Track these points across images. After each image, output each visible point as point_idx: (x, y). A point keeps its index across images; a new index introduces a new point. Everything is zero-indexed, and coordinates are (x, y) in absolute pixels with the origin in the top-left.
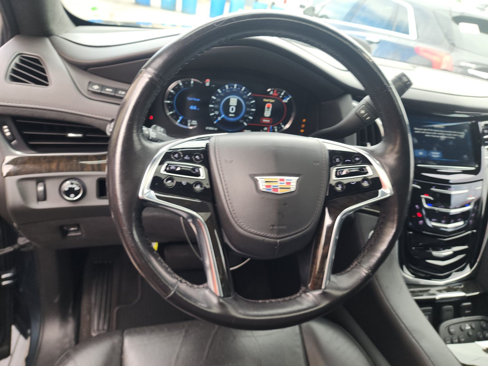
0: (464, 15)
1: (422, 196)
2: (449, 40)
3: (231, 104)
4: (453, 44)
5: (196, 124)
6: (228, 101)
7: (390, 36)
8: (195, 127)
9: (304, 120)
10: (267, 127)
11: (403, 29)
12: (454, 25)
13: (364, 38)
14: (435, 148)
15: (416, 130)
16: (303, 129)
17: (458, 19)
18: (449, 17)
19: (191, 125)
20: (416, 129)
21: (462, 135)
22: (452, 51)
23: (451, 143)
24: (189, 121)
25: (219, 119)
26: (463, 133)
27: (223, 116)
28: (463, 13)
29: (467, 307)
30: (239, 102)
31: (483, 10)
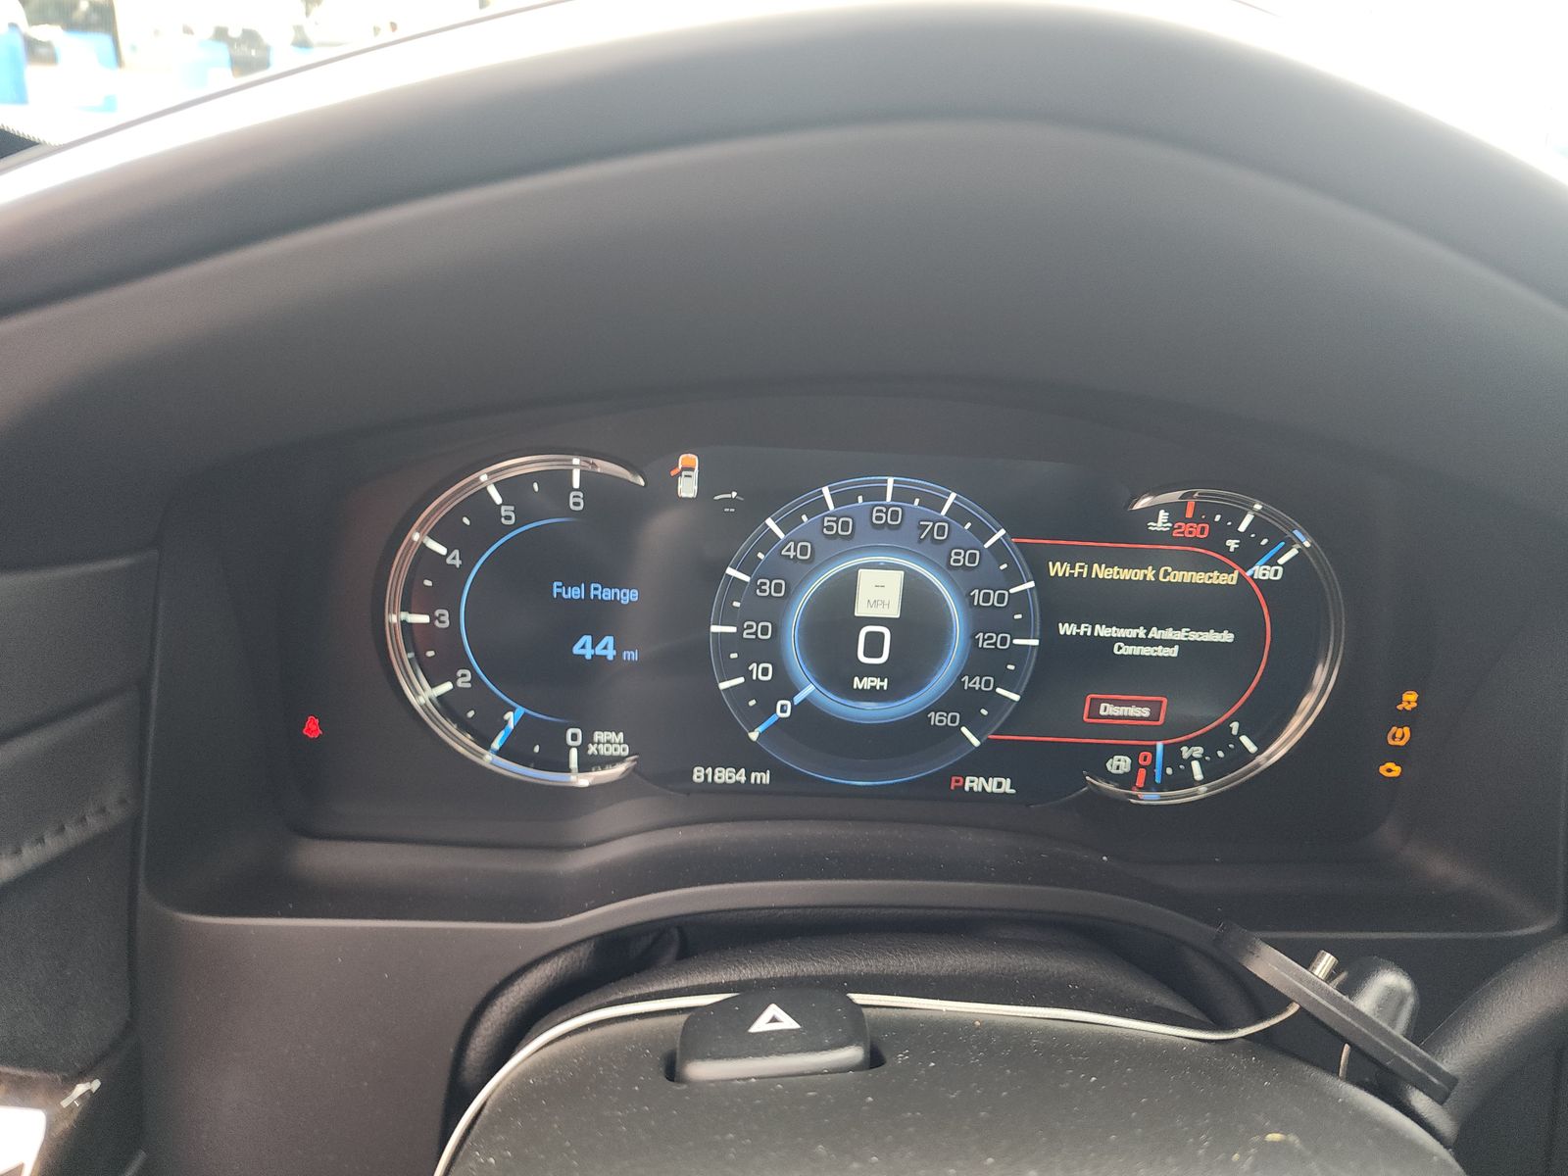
3: (861, 610)
5: (623, 750)
6: (846, 588)
8: (620, 769)
9: (1410, 699)
10: (1132, 752)
16: (1397, 755)
19: (586, 765)
24: (573, 735)
25: (783, 709)
27: (809, 690)
30: (914, 593)
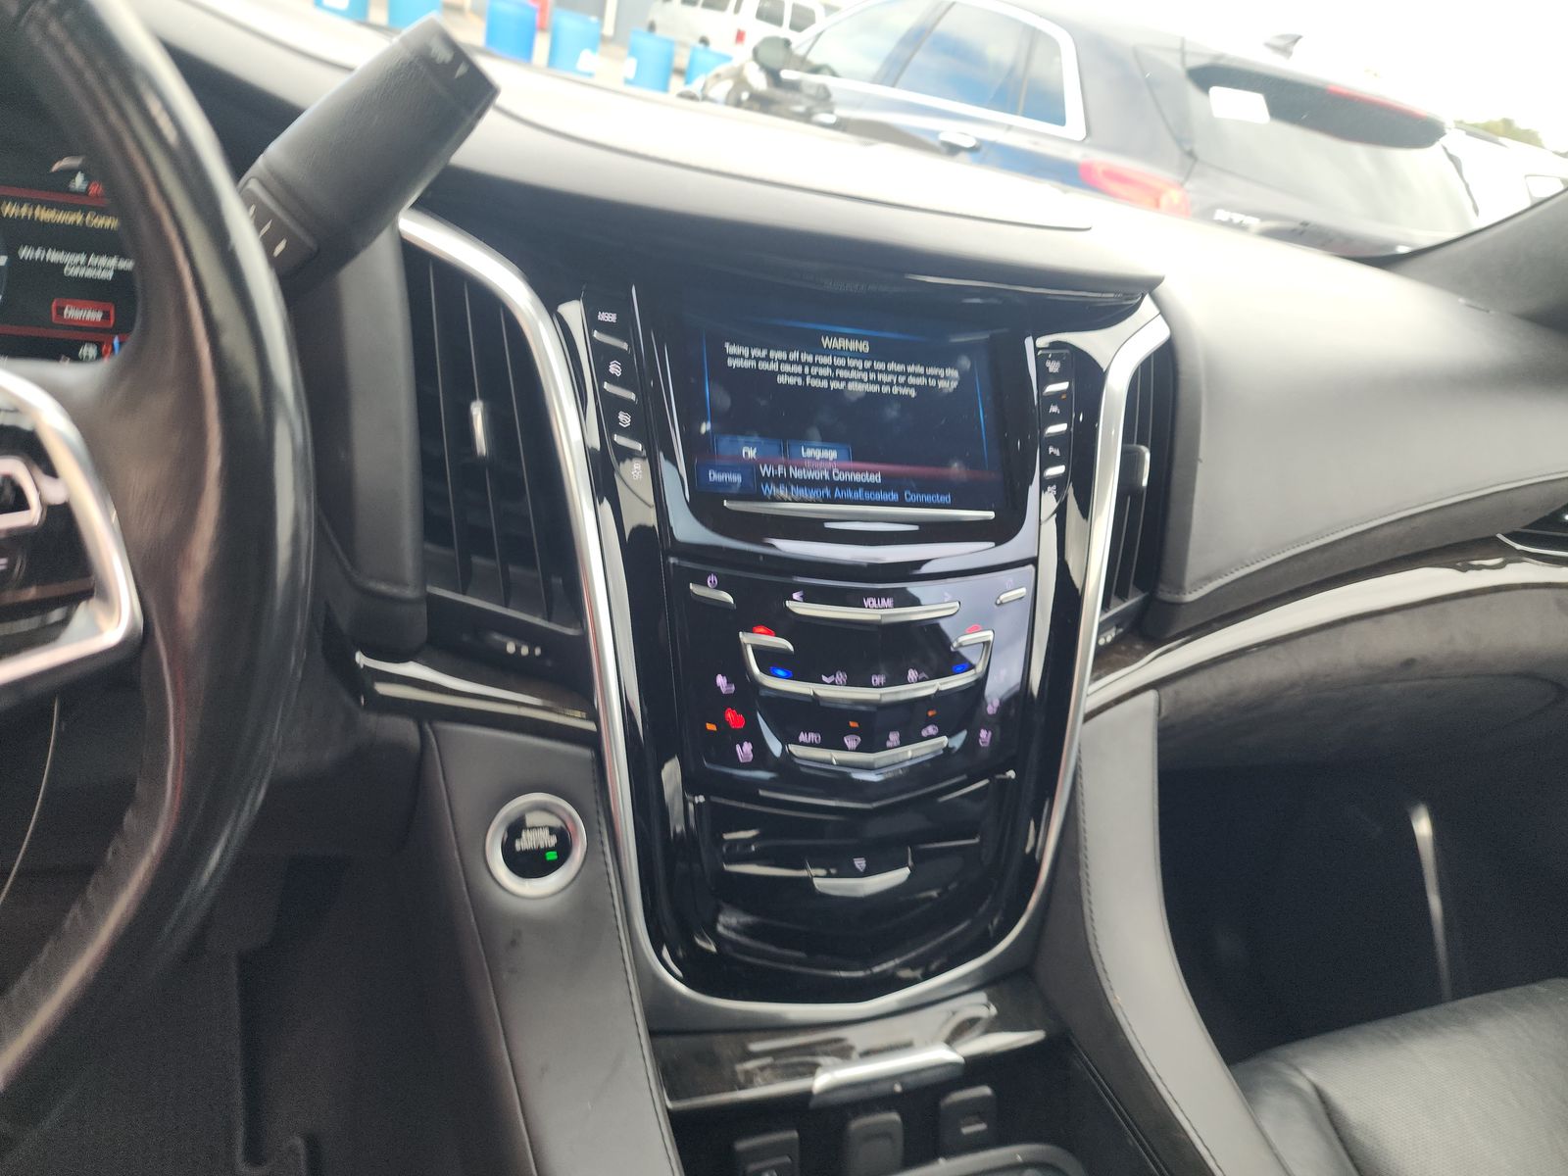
0: (1222, 62)
1: (745, 638)
2: (1179, 141)
4: (1191, 154)
7: (1010, 128)
11: (1049, 108)
12: (1193, 92)
13: (935, 134)
14: (814, 432)
15: (734, 356)
17: (1209, 76)
18: (1181, 71)
20: (731, 349)
21: (948, 380)
22: (1188, 176)
23: (892, 412)
26: (953, 373)
28: (1221, 57)
29: (974, 1109)
31: (1285, 51)
